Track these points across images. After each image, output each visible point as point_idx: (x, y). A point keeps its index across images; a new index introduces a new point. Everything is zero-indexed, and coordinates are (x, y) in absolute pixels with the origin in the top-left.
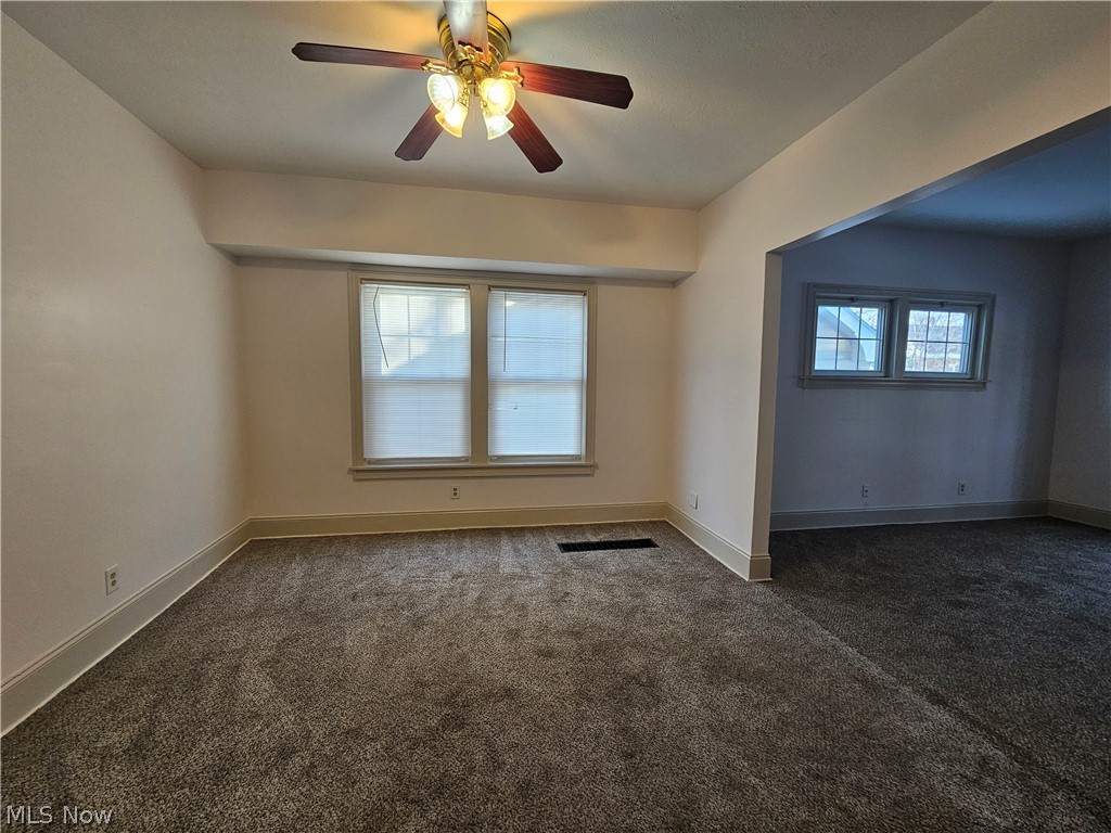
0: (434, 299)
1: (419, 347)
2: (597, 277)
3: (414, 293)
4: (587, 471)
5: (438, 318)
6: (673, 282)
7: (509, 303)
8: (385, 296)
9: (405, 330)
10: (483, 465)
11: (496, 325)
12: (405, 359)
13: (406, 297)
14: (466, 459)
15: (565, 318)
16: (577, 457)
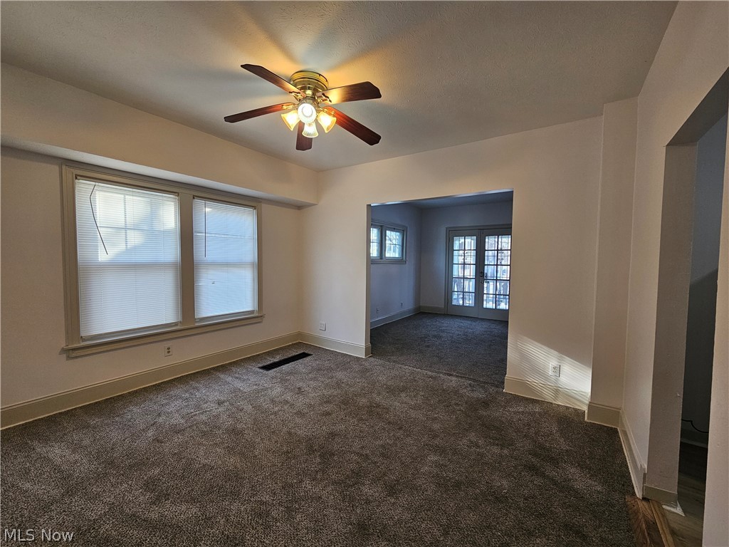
0: (148, 200)
1: (135, 239)
2: (261, 199)
3: (131, 193)
4: (259, 320)
5: (153, 216)
6: (299, 207)
7: (208, 210)
8: (101, 193)
9: (122, 224)
10: (192, 326)
11: (198, 224)
12: (122, 247)
13: (123, 196)
14: (176, 324)
15: (242, 223)
16: (252, 312)
